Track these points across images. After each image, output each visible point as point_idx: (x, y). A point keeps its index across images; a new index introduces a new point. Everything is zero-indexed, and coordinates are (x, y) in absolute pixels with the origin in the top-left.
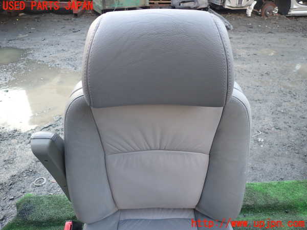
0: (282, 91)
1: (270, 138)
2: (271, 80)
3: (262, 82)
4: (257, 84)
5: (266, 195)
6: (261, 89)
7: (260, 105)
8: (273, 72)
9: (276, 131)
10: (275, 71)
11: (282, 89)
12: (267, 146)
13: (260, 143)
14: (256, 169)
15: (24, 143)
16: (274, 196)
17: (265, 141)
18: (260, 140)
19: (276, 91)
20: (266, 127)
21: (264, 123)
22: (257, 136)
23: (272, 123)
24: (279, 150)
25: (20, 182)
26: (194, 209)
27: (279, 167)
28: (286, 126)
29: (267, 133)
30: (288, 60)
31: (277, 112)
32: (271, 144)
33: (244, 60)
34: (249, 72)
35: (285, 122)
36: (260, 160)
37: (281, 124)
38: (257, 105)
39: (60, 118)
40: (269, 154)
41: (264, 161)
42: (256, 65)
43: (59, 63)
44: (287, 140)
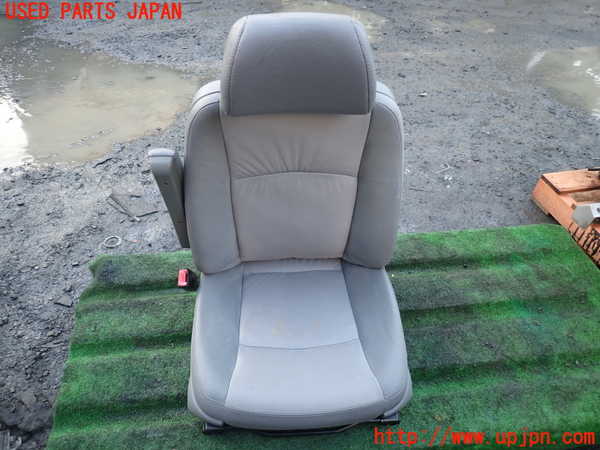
0: (494, 100)
1: (462, 175)
2: (479, 80)
3: (463, 84)
4: (455, 88)
5: (441, 247)
6: (461, 96)
7: (455, 123)
8: (484, 66)
9: (474, 164)
10: (488, 62)
11: (495, 95)
12: (456, 187)
13: (446, 183)
14: (436, 218)
15: (71, 188)
16: (451, 248)
17: (454, 179)
18: (446, 178)
19: (485, 99)
20: (459, 158)
21: (456, 152)
22: (443, 173)
23: (469, 151)
24: (474, 193)
25: (83, 243)
26: (341, 259)
27: (468, 216)
28: (491, 157)
29: (458, 167)
30: (514, 43)
31: (480, 134)
32: (462, 184)
33: (437, 43)
34: (444, 65)
35: (490, 151)
36: (443, 206)
37: (483, 155)
38: (449, 124)
39: (123, 148)
40: (457, 198)
41: (449, 209)
42: (456, 51)
43: (101, 47)
44: (488, 178)
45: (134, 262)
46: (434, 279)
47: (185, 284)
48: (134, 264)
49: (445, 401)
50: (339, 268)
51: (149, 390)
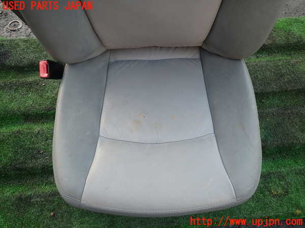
26: (200, 48)
45: (22, 45)
46: (280, 64)
47: (46, 75)
48: (23, 47)
49: (281, 177)
50: (197, 56)
51: (34, 161)
